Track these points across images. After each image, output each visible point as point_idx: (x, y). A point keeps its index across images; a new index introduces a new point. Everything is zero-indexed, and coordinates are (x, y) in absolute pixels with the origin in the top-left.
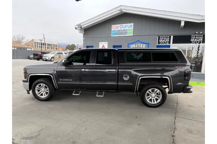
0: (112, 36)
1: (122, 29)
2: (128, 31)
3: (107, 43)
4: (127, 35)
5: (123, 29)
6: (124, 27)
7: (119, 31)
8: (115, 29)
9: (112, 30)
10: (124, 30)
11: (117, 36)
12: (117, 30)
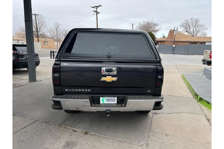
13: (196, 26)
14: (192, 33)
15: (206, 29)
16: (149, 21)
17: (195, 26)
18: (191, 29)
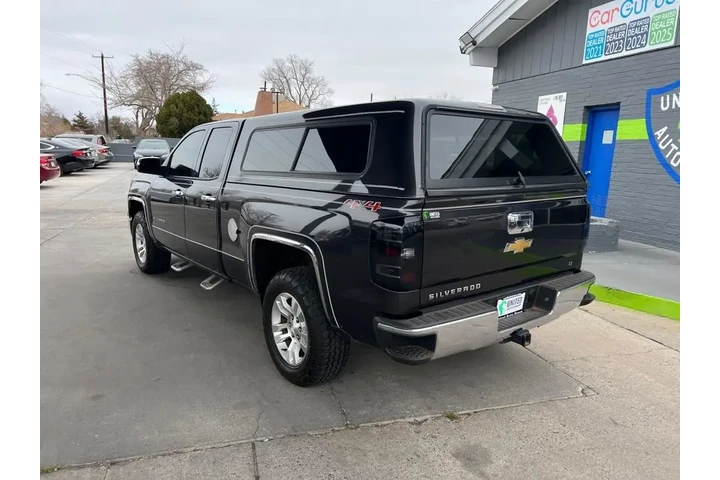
0: (585, 62)
1: (627, 21)
2: (654, 26)
3: (564, 94)
4: (648, 48)
5: (633, 17)
6: (638, 10)
7: (614, 31)
8: (600, 27)
9: (590, 30)
10: (637, 24)
11: (604, 58)
12: (606, 27)
13: (306, 83)
14: (298, 102)
15: (331, 92)
16: (171, 53)
17: (302, 83)
18: (292, 88)
